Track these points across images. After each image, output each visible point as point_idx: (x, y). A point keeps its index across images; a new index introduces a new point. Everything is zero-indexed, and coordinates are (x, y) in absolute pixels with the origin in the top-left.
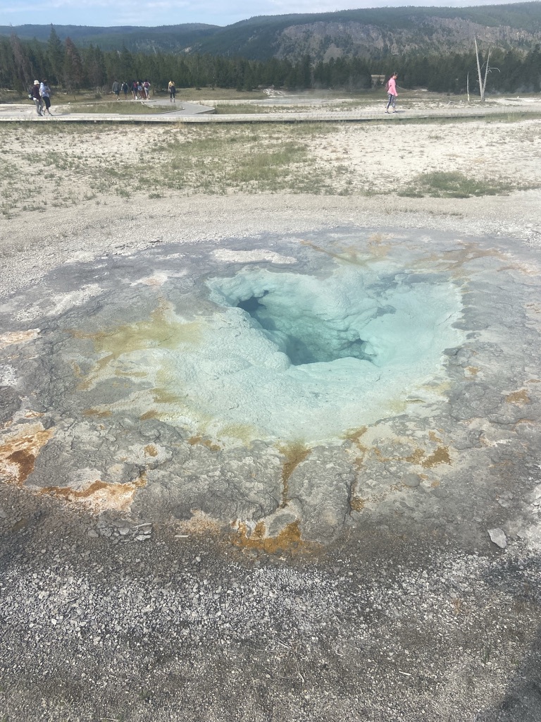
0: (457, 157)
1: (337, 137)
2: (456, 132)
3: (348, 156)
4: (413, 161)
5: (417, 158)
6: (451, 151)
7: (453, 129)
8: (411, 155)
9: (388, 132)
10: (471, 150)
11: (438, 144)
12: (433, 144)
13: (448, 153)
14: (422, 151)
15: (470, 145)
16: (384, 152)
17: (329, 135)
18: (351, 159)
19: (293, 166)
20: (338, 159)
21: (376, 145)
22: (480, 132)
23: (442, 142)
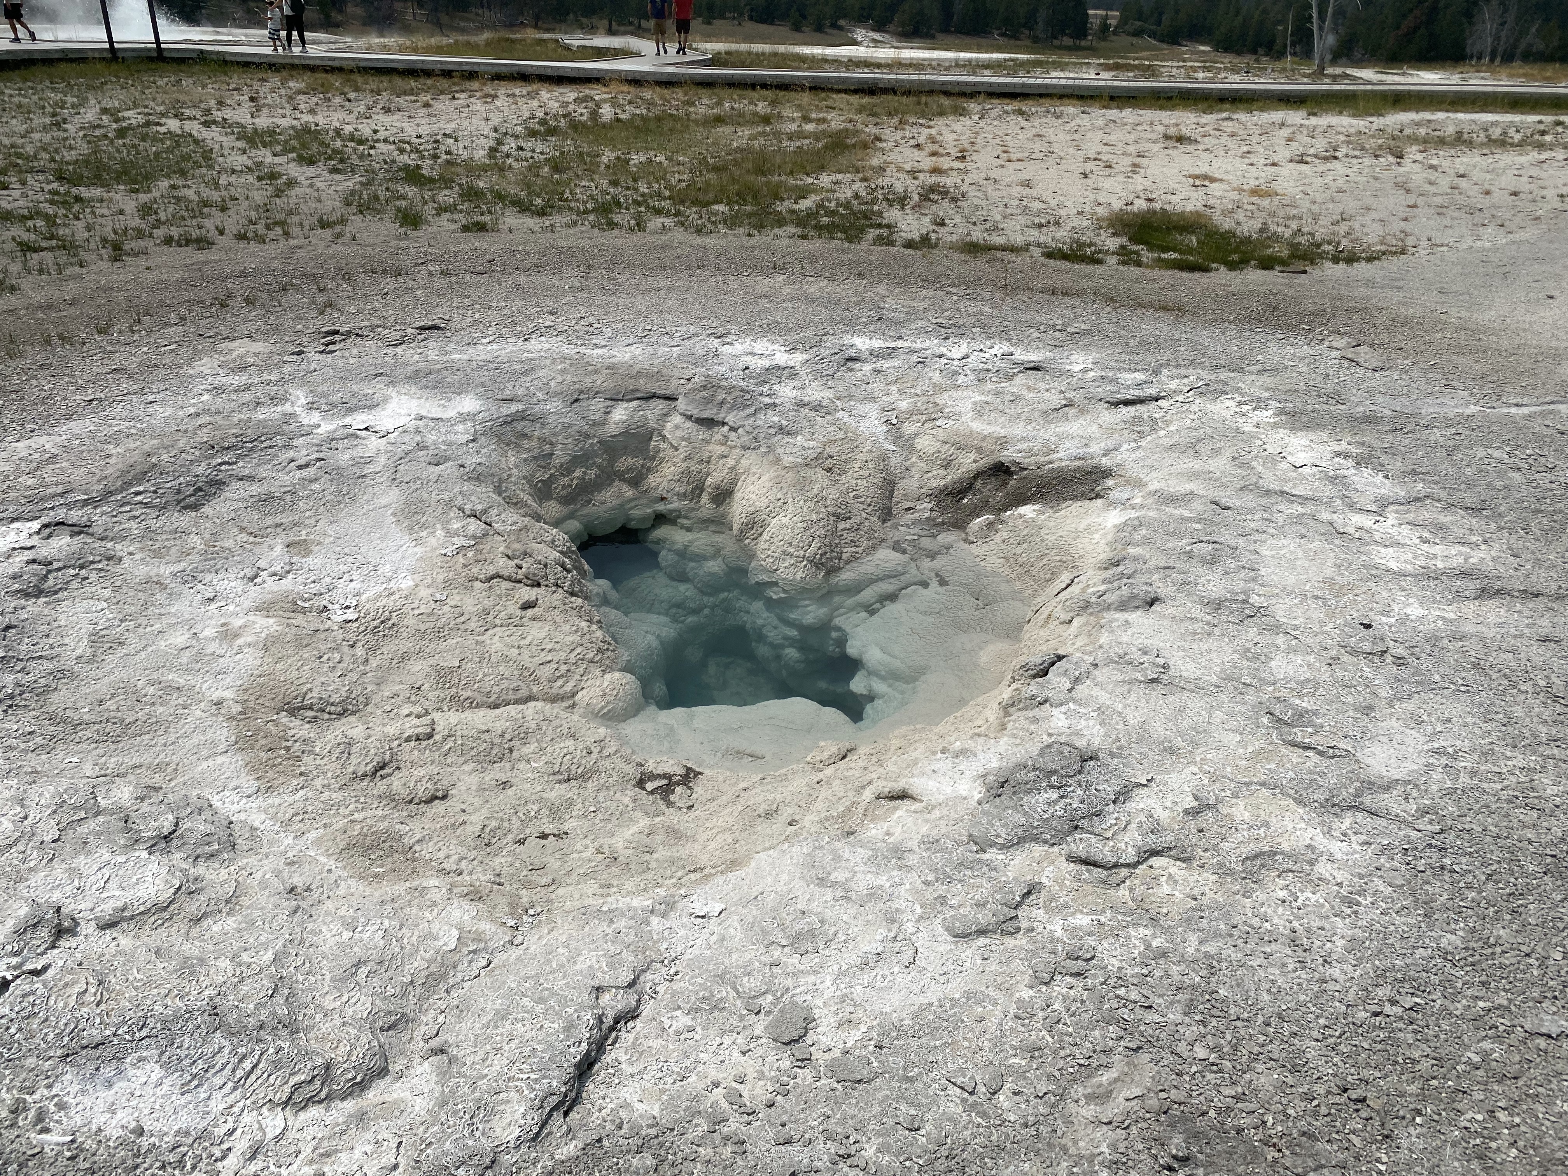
0: (1213, 180)
1: (957, 127)
2: (1229, 130)
3: (961, 165)
4: (1107, 184)
5: (1121, 178)
6: (1204, 169)
7: (1225, 123)
8: (1108, 171)
9: (1077, 121)
10: (1253, 169)
11: (1178, 152)
12: (1170, 152)
13: (1197, 172)
14: (1135, 165)
15: (1253, 159)
16: (1051, 160)
17: (940, 122)
18: (967, 172)
19: (825, 180)
20: (936, 171)
21: (1038, 145)
22: (1286, 132)
23: (1190, 148)
